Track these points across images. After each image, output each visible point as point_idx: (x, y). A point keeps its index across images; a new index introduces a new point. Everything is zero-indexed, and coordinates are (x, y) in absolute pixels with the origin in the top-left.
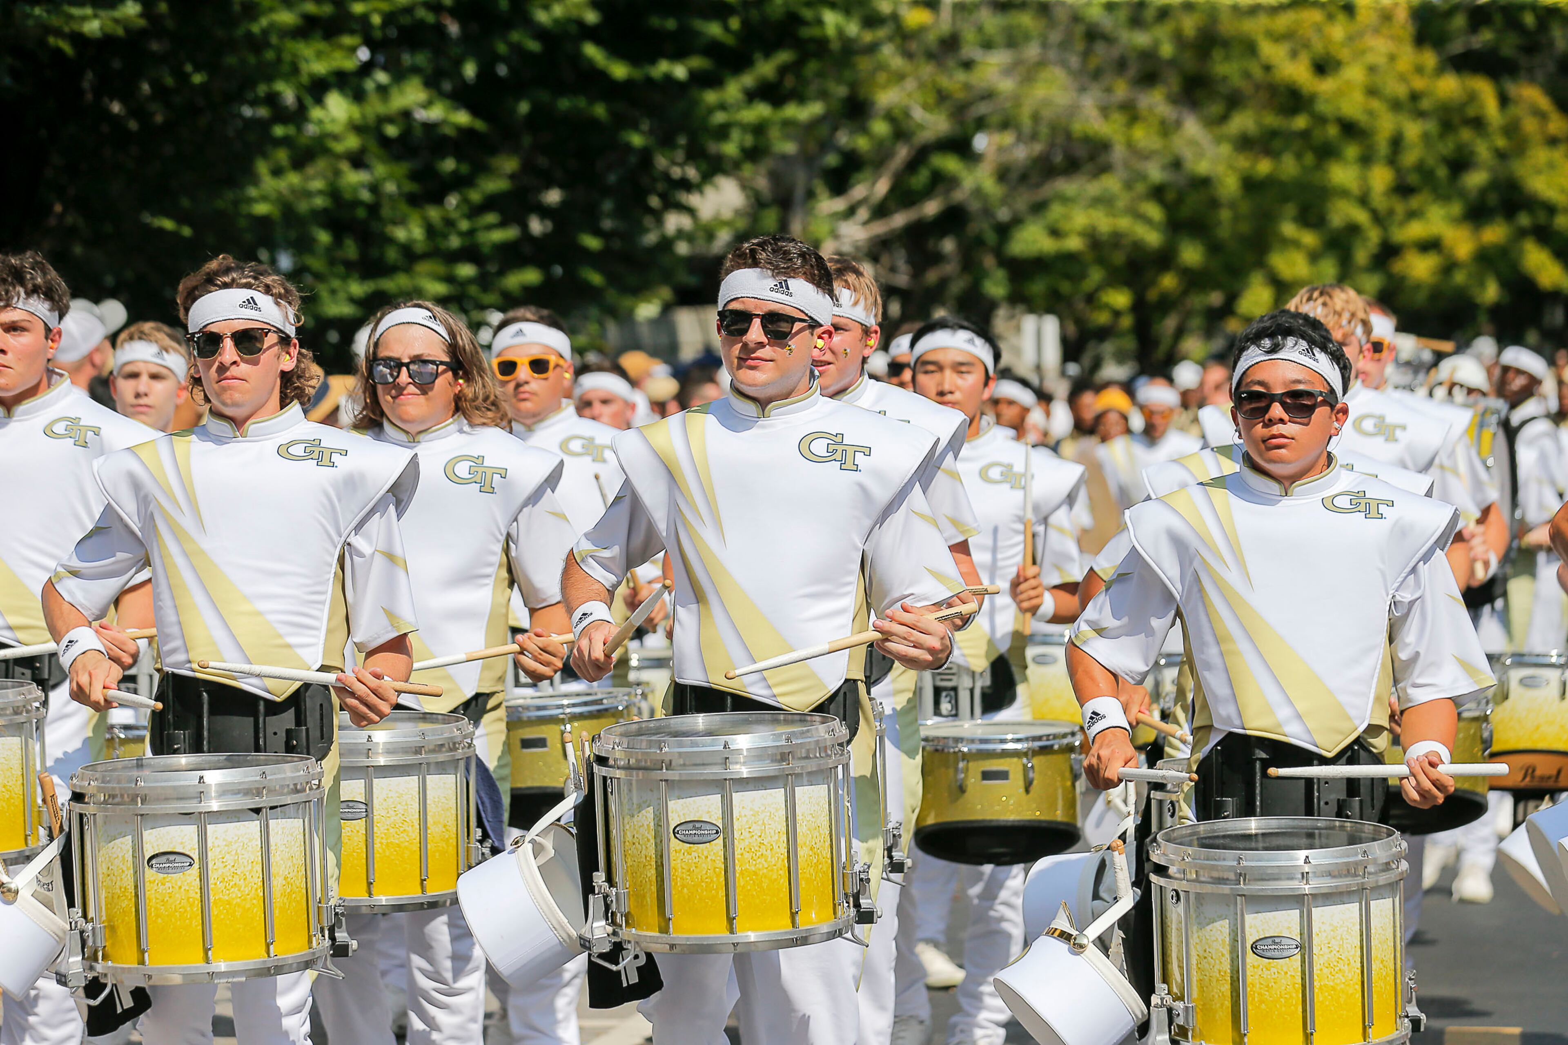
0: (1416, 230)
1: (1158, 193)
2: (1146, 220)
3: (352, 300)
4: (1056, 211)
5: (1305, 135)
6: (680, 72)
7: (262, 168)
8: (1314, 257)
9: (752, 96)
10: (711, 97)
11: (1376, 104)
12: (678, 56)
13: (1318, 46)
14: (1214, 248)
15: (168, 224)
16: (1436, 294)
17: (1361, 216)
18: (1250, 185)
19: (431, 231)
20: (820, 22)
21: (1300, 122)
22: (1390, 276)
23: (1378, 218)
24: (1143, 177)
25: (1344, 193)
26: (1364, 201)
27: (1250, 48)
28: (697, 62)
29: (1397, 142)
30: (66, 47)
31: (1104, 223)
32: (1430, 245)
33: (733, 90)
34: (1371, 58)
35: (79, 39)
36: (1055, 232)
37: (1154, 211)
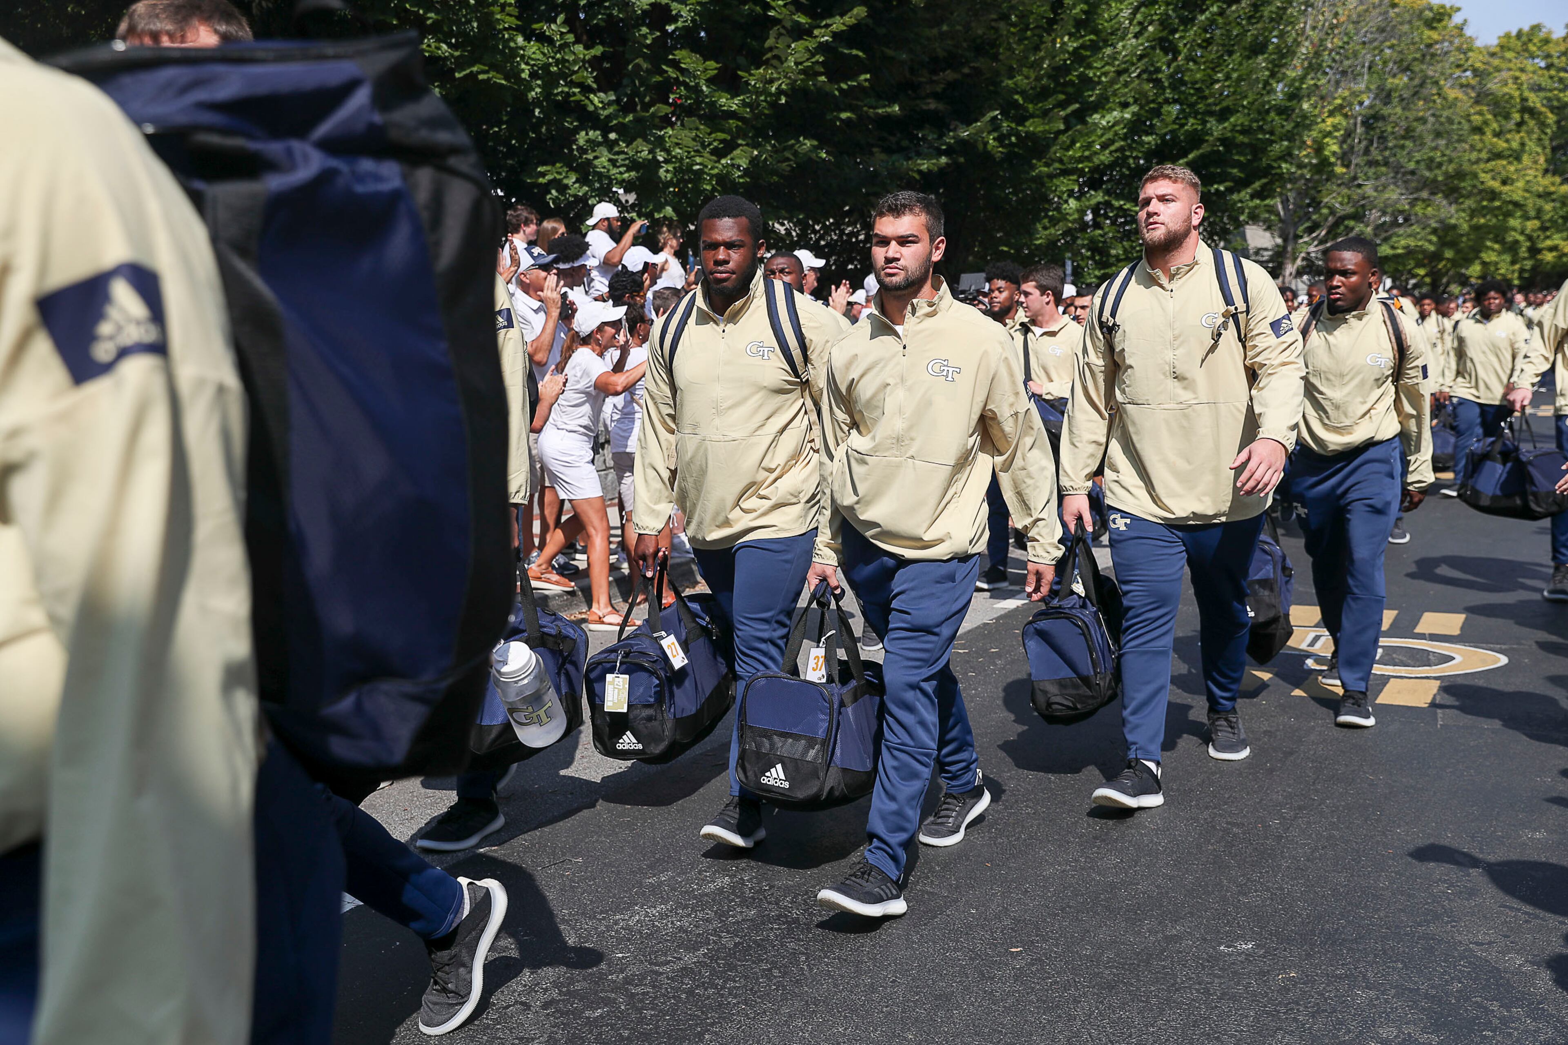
0: (1549, 243)
1: (1434, 231)
2: (1430, 241)
3: (1096, 277)
4: (1394, 239)
5: (1499, 208)
6: (1222, 188)
7: (1039, 227)
8: (1500, 253)
9: (1253, 197)
10: (1235, 197)
11: (1527, 195)
12: (1220, 183)
13: (1504, 173)
14: (1458, 252)
15: (1005, 249)
16: (1554, 266)
17: (1521, 238)
18: (1476, 228)
19: (1125, 251)
20: (1280, 167)
21: (1497, 204)
22: (1537, 260)
23: (1530, 238)
24: (1429, 225)
25: (1515, 230)
26: (1522, 233)
27: (1475, 176)
28: (1228, 184)
29: (1539, 211)
30: (917, 177)
31: (1412, 243)
32: (1552, 249)
33: (1245, 194)
34: (1527, 178)
35: (920, 172)
36: (1393, 248)
37: (1434, 238)
